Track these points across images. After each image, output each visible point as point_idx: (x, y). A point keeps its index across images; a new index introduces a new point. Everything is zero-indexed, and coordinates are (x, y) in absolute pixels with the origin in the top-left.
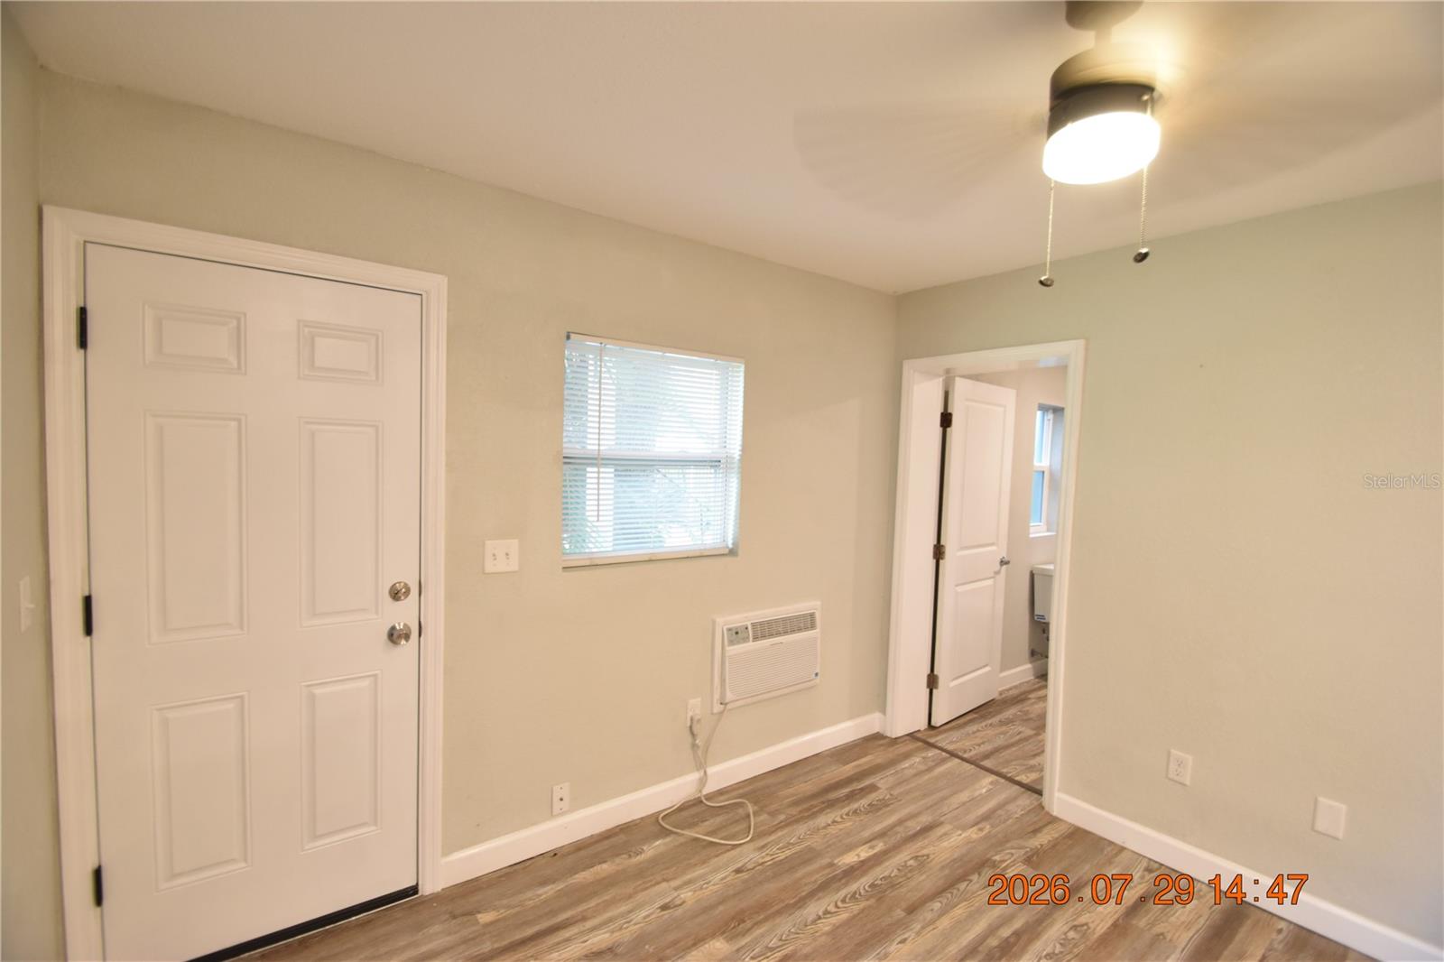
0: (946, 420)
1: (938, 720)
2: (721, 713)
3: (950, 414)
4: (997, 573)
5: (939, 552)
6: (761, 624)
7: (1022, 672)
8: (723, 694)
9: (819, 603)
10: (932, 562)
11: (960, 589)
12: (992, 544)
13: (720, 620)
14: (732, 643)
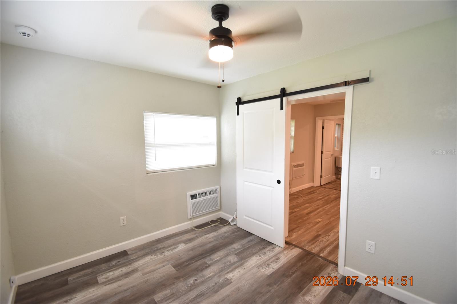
0: (323, 128)
1: (322, 184)
2: (293, 180)
3: (324, 127)
4: (331, 157)
5: (322, 153)
6: (298, 165)
7: (334, 177)
8: (293, 177)
9: (304, 162)
10: (321, 154)
11: (325, 160)
12: (330, 151)
13: (292, 164)
14: (294, 168)
